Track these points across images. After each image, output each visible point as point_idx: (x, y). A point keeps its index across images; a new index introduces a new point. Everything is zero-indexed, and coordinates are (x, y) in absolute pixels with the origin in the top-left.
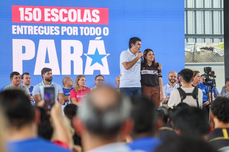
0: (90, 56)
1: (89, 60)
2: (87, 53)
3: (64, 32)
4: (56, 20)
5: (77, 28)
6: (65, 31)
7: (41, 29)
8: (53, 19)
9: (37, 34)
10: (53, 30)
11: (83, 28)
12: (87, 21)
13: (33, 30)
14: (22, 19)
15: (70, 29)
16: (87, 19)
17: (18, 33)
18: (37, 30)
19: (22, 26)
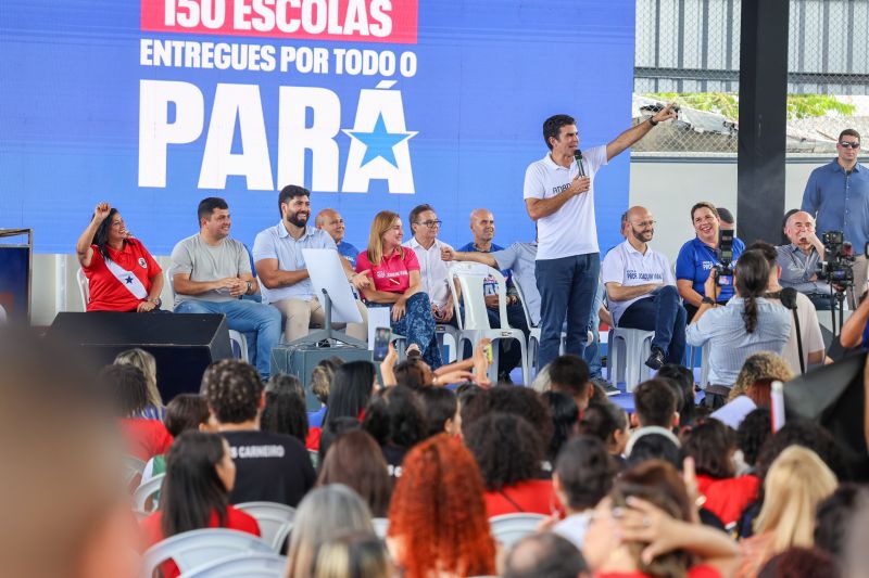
0: (362, 137)
1: (358, 149)
2: (352, 128)
3: (289, 63)
4: (268, 27)
5: (325, 52)
6: (291, 59)
7: (223, 53)
8: (257, 24)
9: (210, 66)
10: (257, 57)
11: (343, 51)
12: (356, 33)
13: (201, 55)
14: (169, 20)
15: (305, 55)
16: (356, 26)
17: (157, 63)
18: (211, 55)
19: (168, 43)
